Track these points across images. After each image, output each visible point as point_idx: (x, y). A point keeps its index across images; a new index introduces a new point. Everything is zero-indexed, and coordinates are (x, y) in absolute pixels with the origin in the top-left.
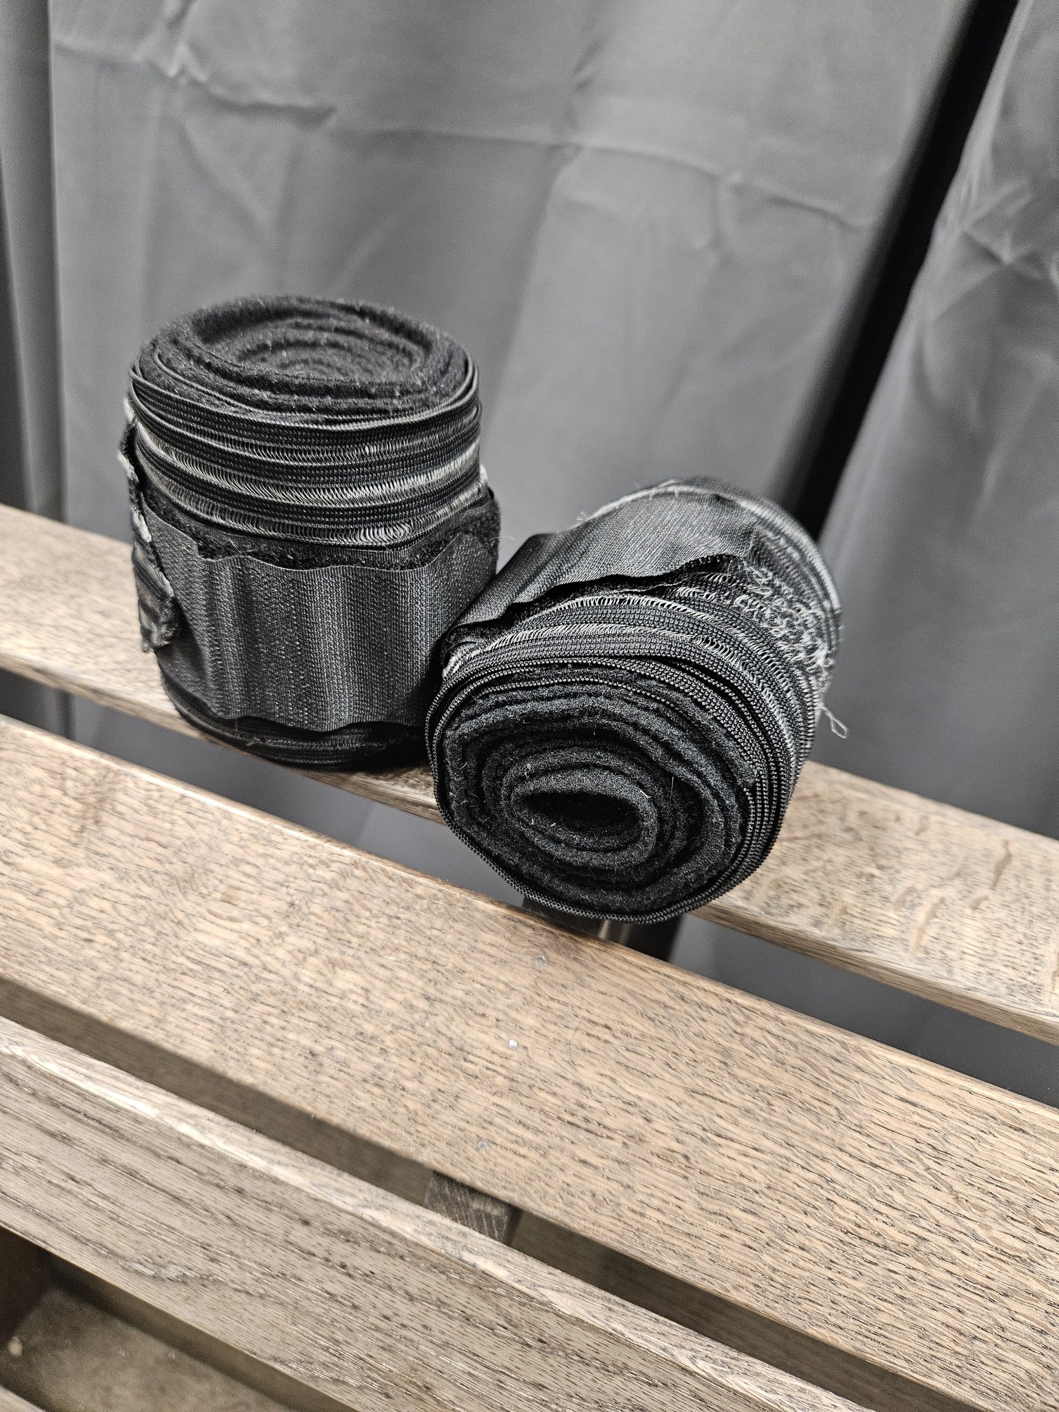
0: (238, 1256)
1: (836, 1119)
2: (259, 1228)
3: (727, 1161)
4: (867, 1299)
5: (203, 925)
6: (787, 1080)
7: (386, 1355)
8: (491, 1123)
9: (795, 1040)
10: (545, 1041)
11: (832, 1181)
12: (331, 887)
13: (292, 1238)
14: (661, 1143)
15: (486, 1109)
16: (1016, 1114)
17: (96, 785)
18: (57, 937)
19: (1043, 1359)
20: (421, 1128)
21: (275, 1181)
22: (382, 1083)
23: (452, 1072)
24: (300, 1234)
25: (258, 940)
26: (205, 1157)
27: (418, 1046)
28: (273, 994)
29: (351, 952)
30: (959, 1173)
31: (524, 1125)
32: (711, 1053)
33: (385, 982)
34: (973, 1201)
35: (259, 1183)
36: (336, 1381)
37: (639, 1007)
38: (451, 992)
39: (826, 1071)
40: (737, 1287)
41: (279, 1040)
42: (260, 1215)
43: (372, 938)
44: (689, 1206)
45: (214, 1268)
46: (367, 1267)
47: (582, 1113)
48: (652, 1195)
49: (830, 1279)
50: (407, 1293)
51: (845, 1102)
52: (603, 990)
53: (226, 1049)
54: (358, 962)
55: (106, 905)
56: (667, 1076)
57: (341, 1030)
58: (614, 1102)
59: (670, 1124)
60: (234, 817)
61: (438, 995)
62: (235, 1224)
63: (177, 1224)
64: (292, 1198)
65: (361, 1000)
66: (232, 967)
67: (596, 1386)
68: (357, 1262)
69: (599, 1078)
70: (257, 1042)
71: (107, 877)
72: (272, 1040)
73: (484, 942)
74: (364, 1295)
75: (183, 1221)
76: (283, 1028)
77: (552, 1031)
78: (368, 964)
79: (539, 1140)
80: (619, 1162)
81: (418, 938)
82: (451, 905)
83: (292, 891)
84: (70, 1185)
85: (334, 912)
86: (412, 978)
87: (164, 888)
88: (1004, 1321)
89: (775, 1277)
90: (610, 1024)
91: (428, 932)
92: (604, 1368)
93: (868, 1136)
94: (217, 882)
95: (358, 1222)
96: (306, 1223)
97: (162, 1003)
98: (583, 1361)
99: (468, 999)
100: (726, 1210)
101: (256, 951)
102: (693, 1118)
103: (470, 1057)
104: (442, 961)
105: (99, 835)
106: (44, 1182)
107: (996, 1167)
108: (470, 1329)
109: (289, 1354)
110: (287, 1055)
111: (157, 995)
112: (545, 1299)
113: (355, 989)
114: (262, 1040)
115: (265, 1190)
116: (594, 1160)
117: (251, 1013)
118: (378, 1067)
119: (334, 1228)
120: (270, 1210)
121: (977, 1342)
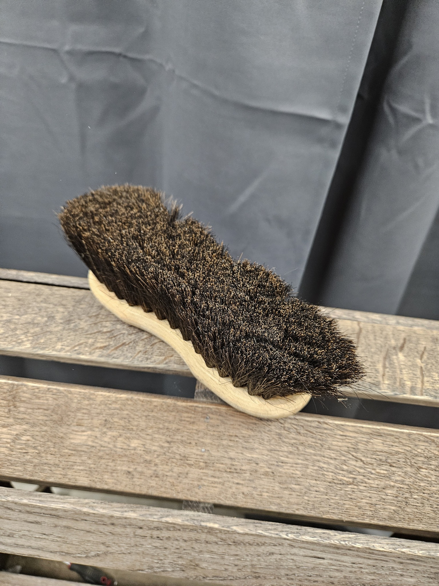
0: (117, 543)
1: (321, 447)
2: (124, 533)
3: (287, 470)
4: (341, 502)
5: (71, 436)
6: (302, 438)
7: (180, 559)
8: (202, 479)
9: (302, 424)
10: (215, 447)
11: (323, 467)
12: (120, 410)
13: (136, 534)
14: (263, 470)
15: (199, 475)
16: (378, 431)
17: (10, 392)
18: (11, 455)
19: (398, 505)
20: (176, 487)
21: (126, 518)
22: (158, 476)
23: (183, 466)
24: (139, 532)
25: (96, 437)
26: (96, 517)
27: (168, 460)
28: (108, 455)
29: (134, 432)
30: (363, 454)
31: (214, 477)
32: (274, 436)
33: (150, 440)
34: (369, 462)
35: (120, 520)
36: (163, 571)
37: (246, 426)
38: (176, 437)
39: (315, 432)
40: (298, 509)
41: (114, 470)
42: (123, 530)
43: (141, 425)
44: (277, 488)
45: (109, 549)
46: (167, 536)
47: (233, 467)
48: (264, 488)
49: (327, 499)
50: (183, 540)
51: (323, 441)
52: (232, 423)
53: (94, 479)
54: (138, 436)
55: (28, 438)
56: (261, 447)
57: (138, 461)
58: (244, 461)
59: (265, 463)
60: (73, 392)
61: (172, 440)
62: (113, 534)
64: (134, 522)
65: (143, 449)
66: (88, 449)
67: (256, 550)
68: (163, 535)
69: (237, 454)
70: (106, 473)
71: (26, 427)
72: (112, 471)
73: (184, 417)
74: (168, 544)
75: (93, 537)
76: (115, 466)
77: (216, 442)
78: (141, 435)
79: (220, 480)
80: (250, 480)
81: (159, 421)
82: (169, 406)
83: (104, 415)
84: (44, 536)
85: (123, 419)
86: (161, 436)
87: (52, 425)
88: (384, 497)
89: (310, 503)
90: (237, 434)
91: (162, 418)
92: (258, 544)
93: (332, 450)
94: (73, 419)
95: (161, 523)
96: (141, 528)
97: (63, 469)
98: (250, 544)
99: (184, 439)
100: (290, 486)
101: (96, 441)
102: (272, 459)
103: (189, 459)
104: (170, 427)
105: (18, 412)
106: (34, 538)
107: (375, 450)
108: (209, 545)
109: (145, 567)
110: (119, 475)
111: (61, 466)
112: (233, 530)
113: (139, 445)
114: (108, 472)
115: (123, 522)
116: (241, 482)
117: (101, 463)
118: (155, 471)
119: (152, 527)
120: (126, 527)
121: (377, 506)
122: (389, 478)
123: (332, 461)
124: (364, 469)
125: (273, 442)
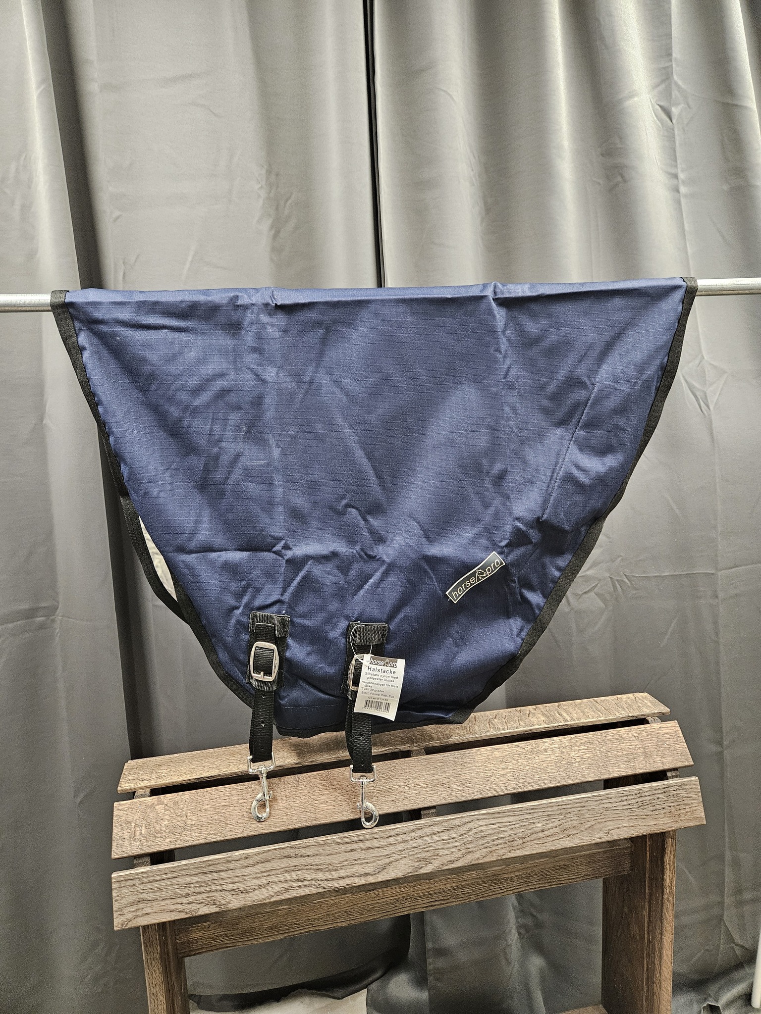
3: (463, 778)
4: (491, 786)
6: (464, 761)
7: (428, 853)
8: (427, 794)
11: (478, 772)
13: (404, 839)
14: (453, 781)
15: (425, 792)
17: (328, 776)
18: (334, 809)
20: (417, 802)
22: (407, 798)
23: (417, 790)
24: (405, 837)
31: (432, 791)
32: (453, 763)
36: (421, 868)
40: (474, 796)
42: (396, 839)
44: (462, 788)
46: (418, 835)
47: (440, 783)
48: (456, 790)
49: (485, 787)
50: (427, 835)
63: (381, 854)
71: (338, 792)
80: (449, 788)
91: (402, 768)
93: (479, 762)
98: (460, 826)
99: (413, 776)
103: (418, 786)
108: (440, 834)
109: (410, 868)
113: (394, 786)
115: (395, 832)
116: (445, 790)
117: (378, 800)
118: (405, 796)
119: (411, 831)
120: (398, 836)
122: (507, 768)
123: (481, 768)
124: (495, 767)
125: (453, 766)
